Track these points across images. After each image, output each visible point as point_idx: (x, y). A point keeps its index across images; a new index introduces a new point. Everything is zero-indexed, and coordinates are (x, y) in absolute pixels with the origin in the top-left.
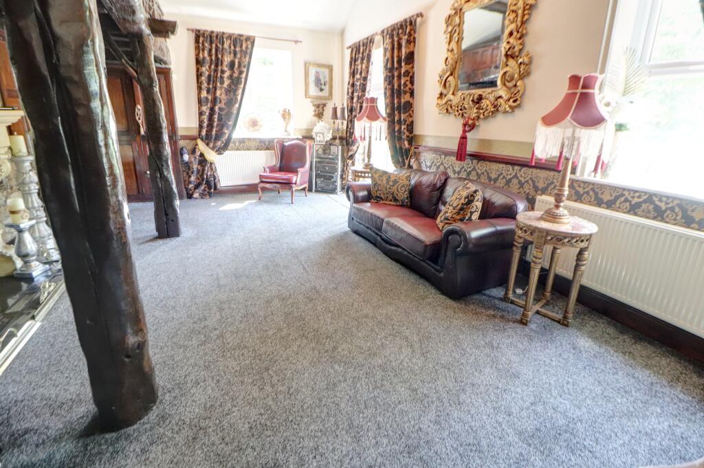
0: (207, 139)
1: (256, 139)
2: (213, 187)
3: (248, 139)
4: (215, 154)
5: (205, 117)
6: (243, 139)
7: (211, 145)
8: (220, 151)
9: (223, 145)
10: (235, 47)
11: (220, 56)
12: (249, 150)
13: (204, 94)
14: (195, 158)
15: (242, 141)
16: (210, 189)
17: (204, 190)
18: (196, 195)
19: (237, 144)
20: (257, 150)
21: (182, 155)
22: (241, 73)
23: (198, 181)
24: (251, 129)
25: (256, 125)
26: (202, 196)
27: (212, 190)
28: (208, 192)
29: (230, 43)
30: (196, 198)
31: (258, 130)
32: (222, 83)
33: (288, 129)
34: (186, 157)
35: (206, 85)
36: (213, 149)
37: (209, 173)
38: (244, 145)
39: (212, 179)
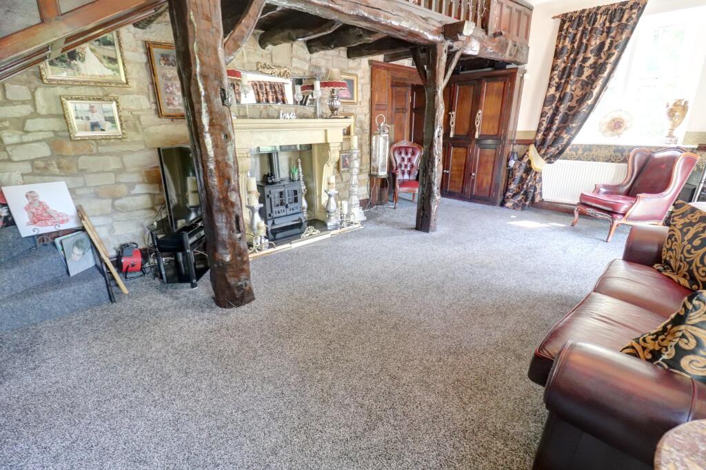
0: (540, 145)
1: (609, 146)
2: (530, 199)
3: (598, 146)
4: (544, 162)
5: (545, 119)
6: (590, 146)
7: (543, 151)
8: (550, 159)
9: (557, 152)
10: (611, 22)
11: (584, 41)
12: (594, 160)
13: (552, 91)
14: (521, 164)
15: (588, 148)
16: (526, 200)
17: (521, 201)
18: (509, 204)
19: (580, 152)
20: (607, 161)
21: (508, 160)
22: (609, 56)
23: (518, 190)
24: (609, 132)
25: (620, 127)
26: (515, 206)
27: (527, 203)
28: (523, 204)
29: (606, 19)
30: (508, 207)
31: (618, 134)
32: (580, 73)
33: (675, 133)
34: (512, 163)
35: (557, 80)
36: (543, 156)
37: (530, 183)
38: (590, 154)
39: (532, 191)
